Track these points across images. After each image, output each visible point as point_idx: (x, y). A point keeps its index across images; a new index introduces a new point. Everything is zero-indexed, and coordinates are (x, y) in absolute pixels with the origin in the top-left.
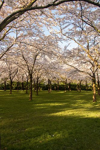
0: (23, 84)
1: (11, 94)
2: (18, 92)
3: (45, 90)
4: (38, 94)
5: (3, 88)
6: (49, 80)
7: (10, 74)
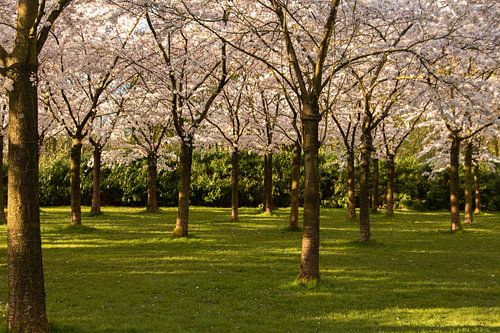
0: (268, 163)
1: (185, 233)
2: (236, 219)
3: (432, 205)
4: (368, 234)
5: (139, 191)
6: (455, 136)
7: (177, 100)
